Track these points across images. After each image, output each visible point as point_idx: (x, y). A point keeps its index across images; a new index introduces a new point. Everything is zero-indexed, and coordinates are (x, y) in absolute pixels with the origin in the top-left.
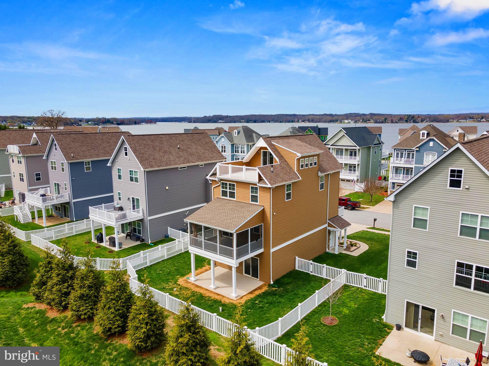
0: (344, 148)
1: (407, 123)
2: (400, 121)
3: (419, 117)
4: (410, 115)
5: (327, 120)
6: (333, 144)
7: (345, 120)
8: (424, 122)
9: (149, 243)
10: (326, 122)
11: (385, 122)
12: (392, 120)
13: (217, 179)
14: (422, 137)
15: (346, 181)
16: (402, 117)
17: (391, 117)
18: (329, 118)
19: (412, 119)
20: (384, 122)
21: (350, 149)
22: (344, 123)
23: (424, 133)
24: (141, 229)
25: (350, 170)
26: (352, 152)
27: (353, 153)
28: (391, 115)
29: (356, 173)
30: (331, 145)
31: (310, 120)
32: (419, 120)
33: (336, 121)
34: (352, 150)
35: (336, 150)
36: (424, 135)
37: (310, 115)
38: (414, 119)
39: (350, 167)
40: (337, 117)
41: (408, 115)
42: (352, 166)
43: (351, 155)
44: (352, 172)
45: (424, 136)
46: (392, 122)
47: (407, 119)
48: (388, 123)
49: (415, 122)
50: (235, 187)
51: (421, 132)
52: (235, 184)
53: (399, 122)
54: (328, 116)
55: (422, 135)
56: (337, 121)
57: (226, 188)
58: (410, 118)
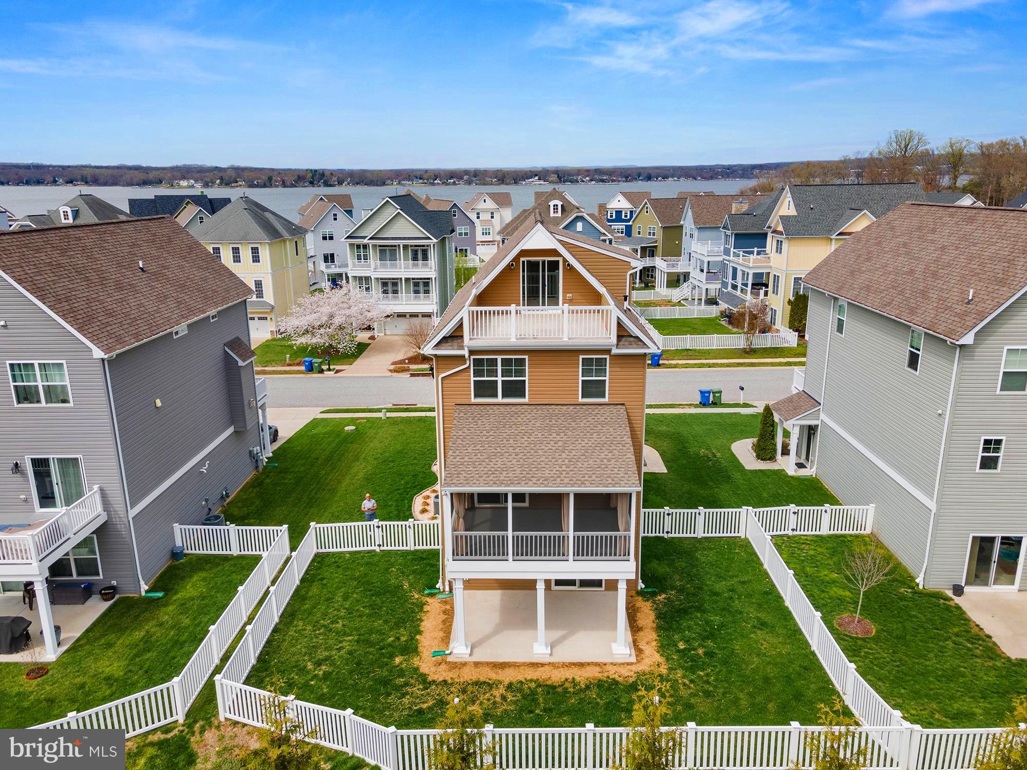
0: (402, 243)
1: (313, 187)
2: (299, 182)
3: (332, 174)
4: (316, 171)
5: (135, 181)
6: (374, 235)
7: (180, 179)
8: (344, 184)
9: (143, 594)
10: (134, 185)
11: (271, 186)
12: (283, 182)
13: (465, 352)
14: (554, 212)
15: (408, 316)
16: (302, 174)
17: (280, 173)
18: (141, 176)
19: (321, 179)
20: (268, 184)
21: (411, 246)
22: (180, 187)
23: (557, 205)
24: (98, 556)
25: (416, 292)
26: (417, 251)
27: (419, 254)
28: (279, 172)
29: (431, 297)
30: (371, 238)
31: (89, 179)
32: (334, 181)
33: (158, 183)
34: (416, 246)
35: (378, 248)
36: (557, 209)
37: (86, 167)
38: (325, 178)
39: (416, 284)
40: (160, 175)
41: (311, 171)
42: (418, 283)
43: (415, 258)
44: (422, 295)
45: (557, 212)
46: (284, 185)
47: (312, 177)
48: (277, 186)
49: (327, 184)
50: (527, 368)
51: (552, 204)
52: (526, 357)
53: (297, 185)
54: (131, 169)
55: (554, 209)
56: (161, 182)
57: (494, 373)
58: (317, 176)
